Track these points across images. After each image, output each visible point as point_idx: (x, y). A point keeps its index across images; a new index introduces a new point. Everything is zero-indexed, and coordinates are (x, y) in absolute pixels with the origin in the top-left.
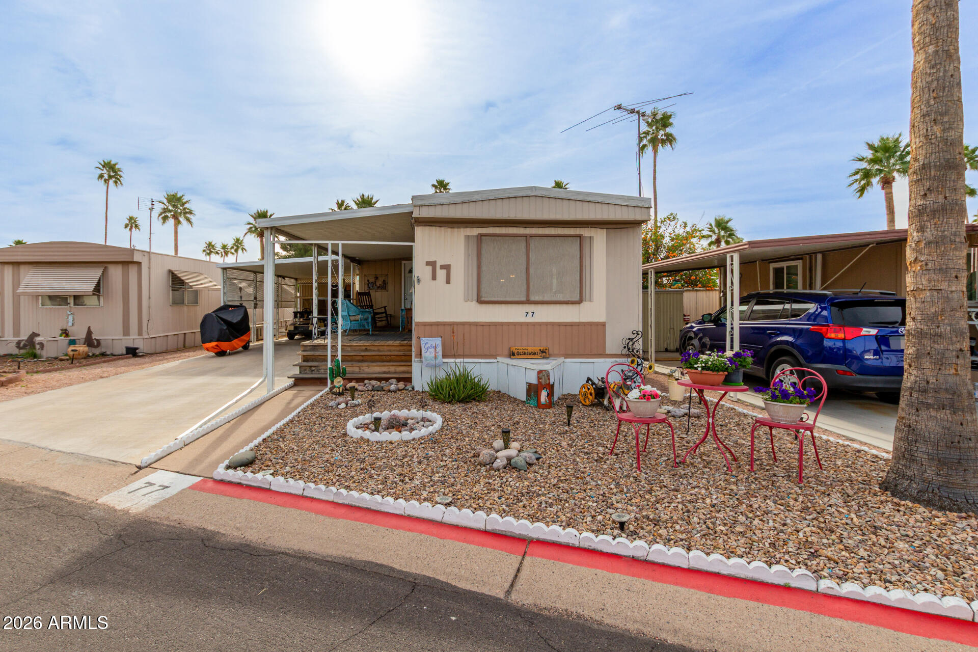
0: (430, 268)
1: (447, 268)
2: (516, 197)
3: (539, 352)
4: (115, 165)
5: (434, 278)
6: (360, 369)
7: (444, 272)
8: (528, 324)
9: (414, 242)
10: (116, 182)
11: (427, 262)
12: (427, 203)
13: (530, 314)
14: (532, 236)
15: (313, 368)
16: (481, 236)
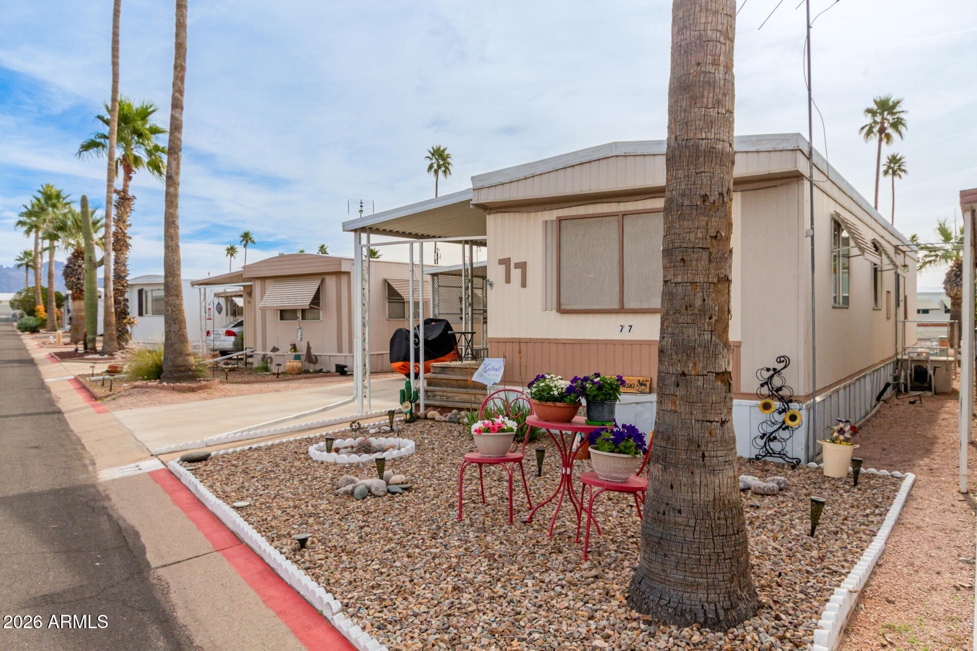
0: (503, 267)
1: (522, 266)
2: (590, 162)
3: (636, 383)
4: (443, 151)
5: (508, 280)
6: (475, 398)
7: (519, 271)
8: (623, 343)
9: (485, 234)
10: (445, 172)
11: (500, 260)
12: (487, 184)
13: (626, 329)
14: (625, 214)
15: (429, 394)
16: (560, 220)
